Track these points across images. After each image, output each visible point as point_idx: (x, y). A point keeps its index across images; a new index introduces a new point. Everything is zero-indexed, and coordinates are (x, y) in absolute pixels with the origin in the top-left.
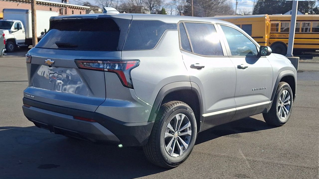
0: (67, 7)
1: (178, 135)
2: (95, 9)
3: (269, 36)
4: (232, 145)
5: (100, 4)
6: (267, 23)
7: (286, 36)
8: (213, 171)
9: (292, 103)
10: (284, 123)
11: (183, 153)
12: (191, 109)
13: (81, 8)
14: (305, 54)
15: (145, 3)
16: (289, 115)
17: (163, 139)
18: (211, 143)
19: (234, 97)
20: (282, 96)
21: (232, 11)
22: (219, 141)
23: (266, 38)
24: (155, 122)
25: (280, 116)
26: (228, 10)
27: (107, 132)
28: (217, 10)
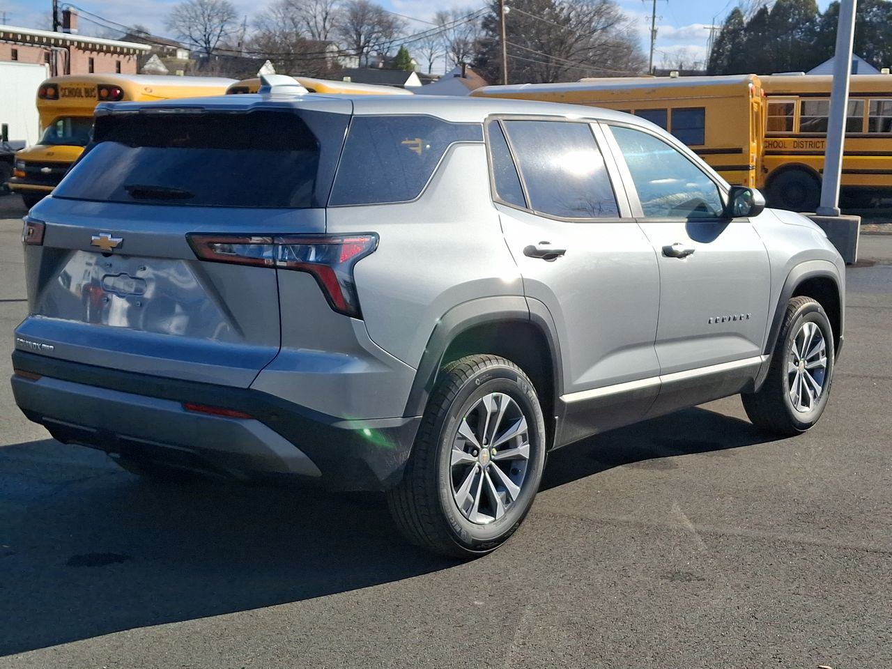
0: (72, 48)
1: (491, 459)
2: (165, 50)
3: (762, 147)
4: (651, 492)
5: (184, 34)
6: (756, 103)
7: (818, 145)
8: (598, 565)
9: (833, 362)
10: (809, 423)
11: (505, 512)
12: (528, 379)
13: (118, 50)
14: (881, 206)
15: (340, 30)
16: (822, 401)
17: (446, 466)
18: (587, 487)
19: (655, 343)
20: (799, 339)
21: (637, 58)
22: (609, 479)
23: (751, 154)
24: (423, 418)
25: (796, 402)
26: (624, 56)
27: (282, 448)
28: (587, 54)
